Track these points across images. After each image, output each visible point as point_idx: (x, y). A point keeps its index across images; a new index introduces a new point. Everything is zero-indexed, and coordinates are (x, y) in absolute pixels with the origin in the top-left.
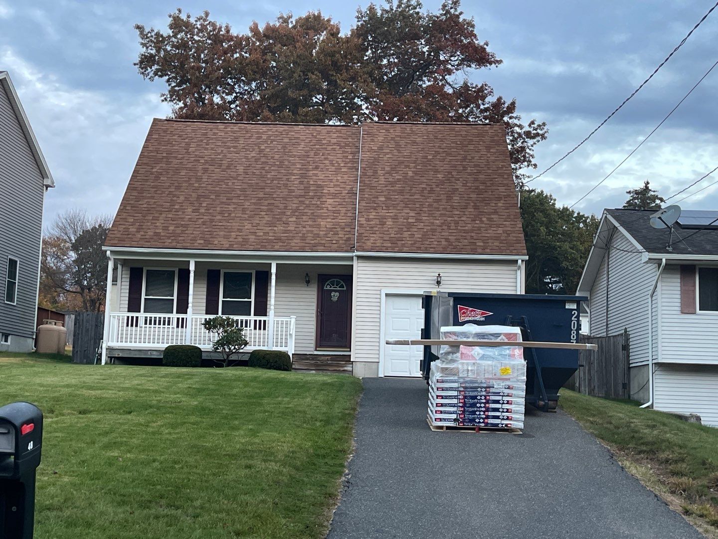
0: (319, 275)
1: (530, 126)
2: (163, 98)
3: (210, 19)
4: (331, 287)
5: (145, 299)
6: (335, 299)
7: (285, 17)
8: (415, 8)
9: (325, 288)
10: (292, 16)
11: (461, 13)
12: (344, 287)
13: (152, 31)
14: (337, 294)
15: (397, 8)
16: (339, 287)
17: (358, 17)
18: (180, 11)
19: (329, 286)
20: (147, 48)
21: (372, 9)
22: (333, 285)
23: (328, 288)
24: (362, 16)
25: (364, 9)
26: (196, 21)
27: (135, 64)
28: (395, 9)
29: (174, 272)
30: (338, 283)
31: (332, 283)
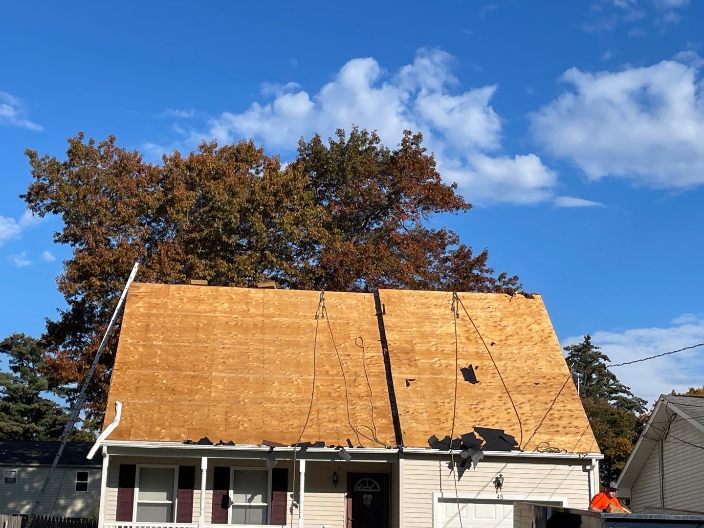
0: (349, 474)
1: (499, 280)
2: (57, 238)
3: (116, 144)
4: (362, 488)
5: (138, 503)
6: (368, 503)
7: (208, 144)
8: (371, 143)
9: (355, 490)
10: (216, 144)
11: (425, 150)
12: (378, 489)
13: (47, 157)
14: (370, 497)
15: (349, 142)
16: (372, 488)
17: (299, 150)
18: (82, 136)
19: (359, 487)
20: (39, 177)
21: (317, 140)
22: (365, 485)
23: (359, 489)
24: (305, 149)
25: (307, 141)
26: (100, 147)
27: (21, 197)
28: (346, 143)
29: (173, 469)
30: (370, 483)
31: (364, 483)
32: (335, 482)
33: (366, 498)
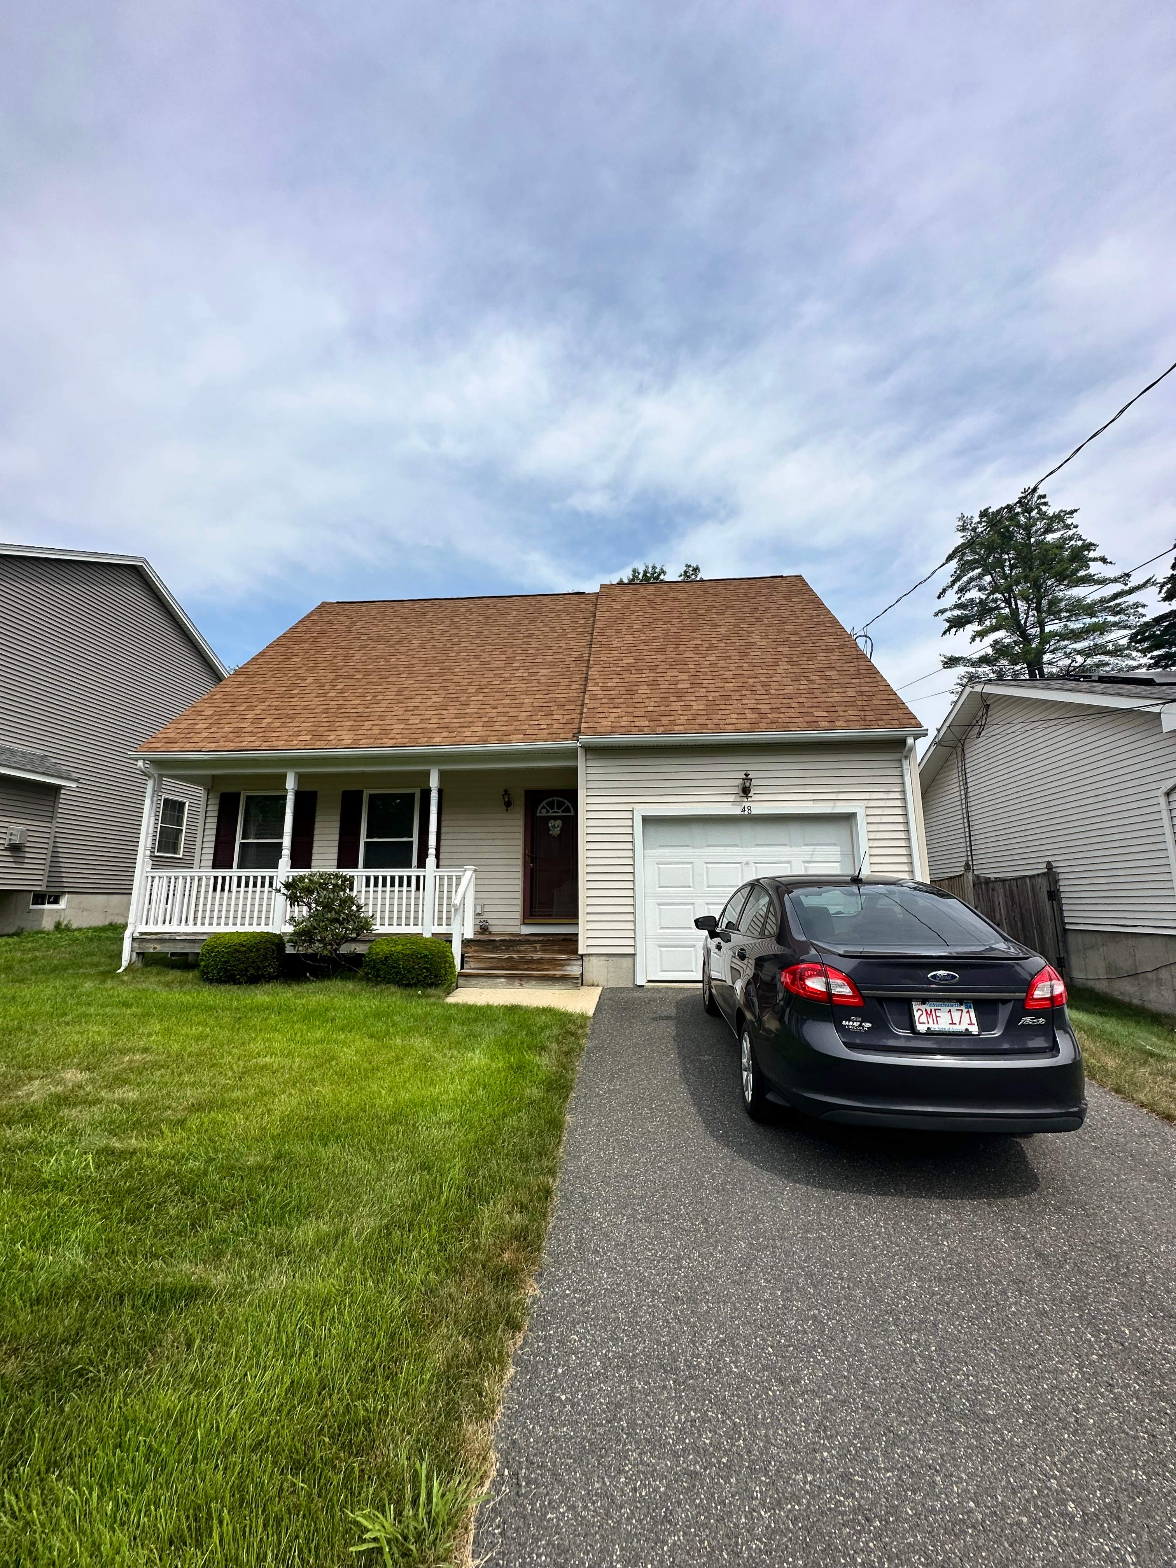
0: (527, 791)
4: (548, 812)
5: (241, 844)
6: (556, 832)
9: (538, 814)
12: (570, 812)
14: (559, 823)
16: (563, 812)
22: (553, 808)
23: (544, 813)
30: (560, 805)
31: (551, 805)
32: (508, 804)
33: (554, 826)
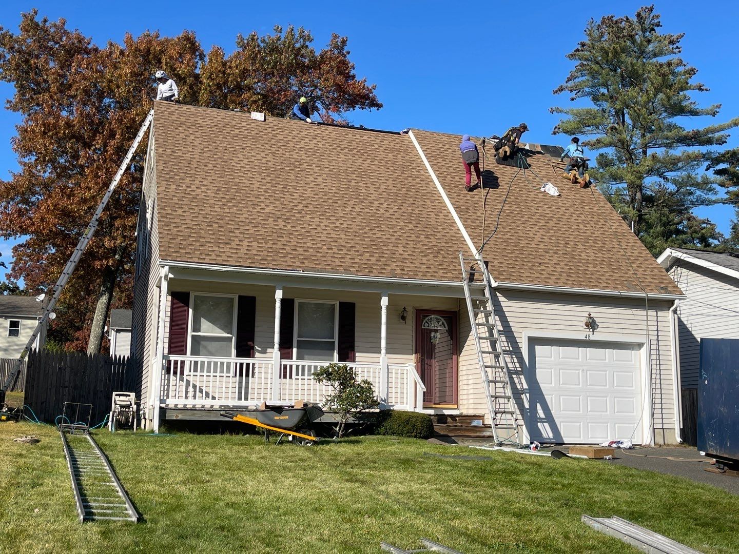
0: (417, 310)
5: (193, 336)
6: (436, 341)
9: (423, 327)
10: (159, 35)
11: (348, 53)
12: (445, 327)
14: (438, 335)
16: (440, 326)
18: (35, 12)
19: (427, 325)
25: (246, 37)
29: (232, 300)
30: (438, 321)
31: (431, 321)
32: (403, 318)
33: (434, 337)
